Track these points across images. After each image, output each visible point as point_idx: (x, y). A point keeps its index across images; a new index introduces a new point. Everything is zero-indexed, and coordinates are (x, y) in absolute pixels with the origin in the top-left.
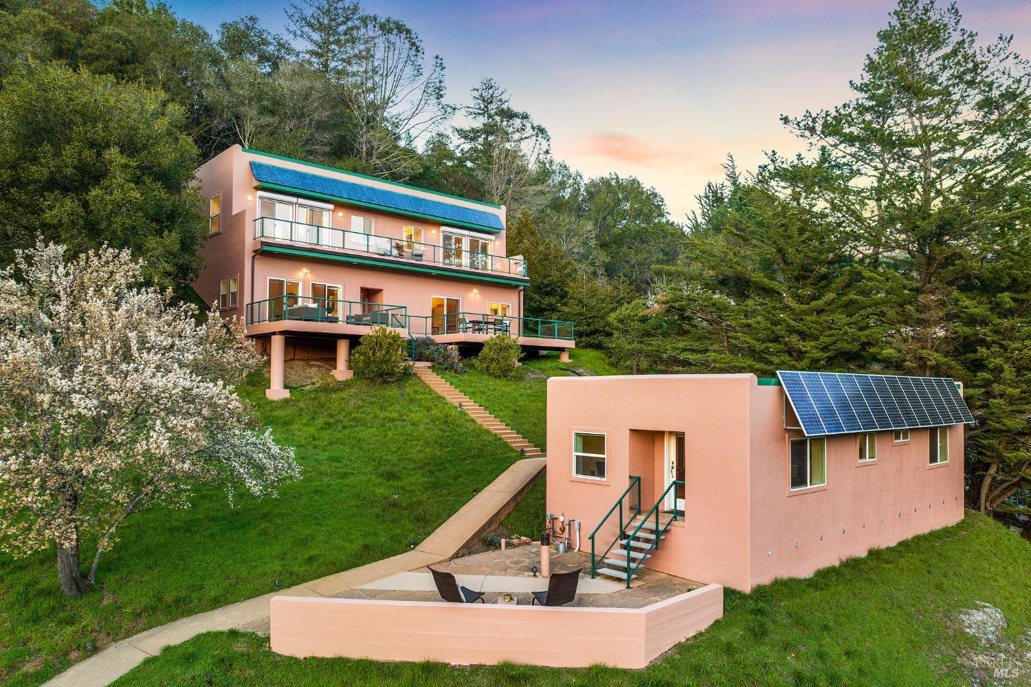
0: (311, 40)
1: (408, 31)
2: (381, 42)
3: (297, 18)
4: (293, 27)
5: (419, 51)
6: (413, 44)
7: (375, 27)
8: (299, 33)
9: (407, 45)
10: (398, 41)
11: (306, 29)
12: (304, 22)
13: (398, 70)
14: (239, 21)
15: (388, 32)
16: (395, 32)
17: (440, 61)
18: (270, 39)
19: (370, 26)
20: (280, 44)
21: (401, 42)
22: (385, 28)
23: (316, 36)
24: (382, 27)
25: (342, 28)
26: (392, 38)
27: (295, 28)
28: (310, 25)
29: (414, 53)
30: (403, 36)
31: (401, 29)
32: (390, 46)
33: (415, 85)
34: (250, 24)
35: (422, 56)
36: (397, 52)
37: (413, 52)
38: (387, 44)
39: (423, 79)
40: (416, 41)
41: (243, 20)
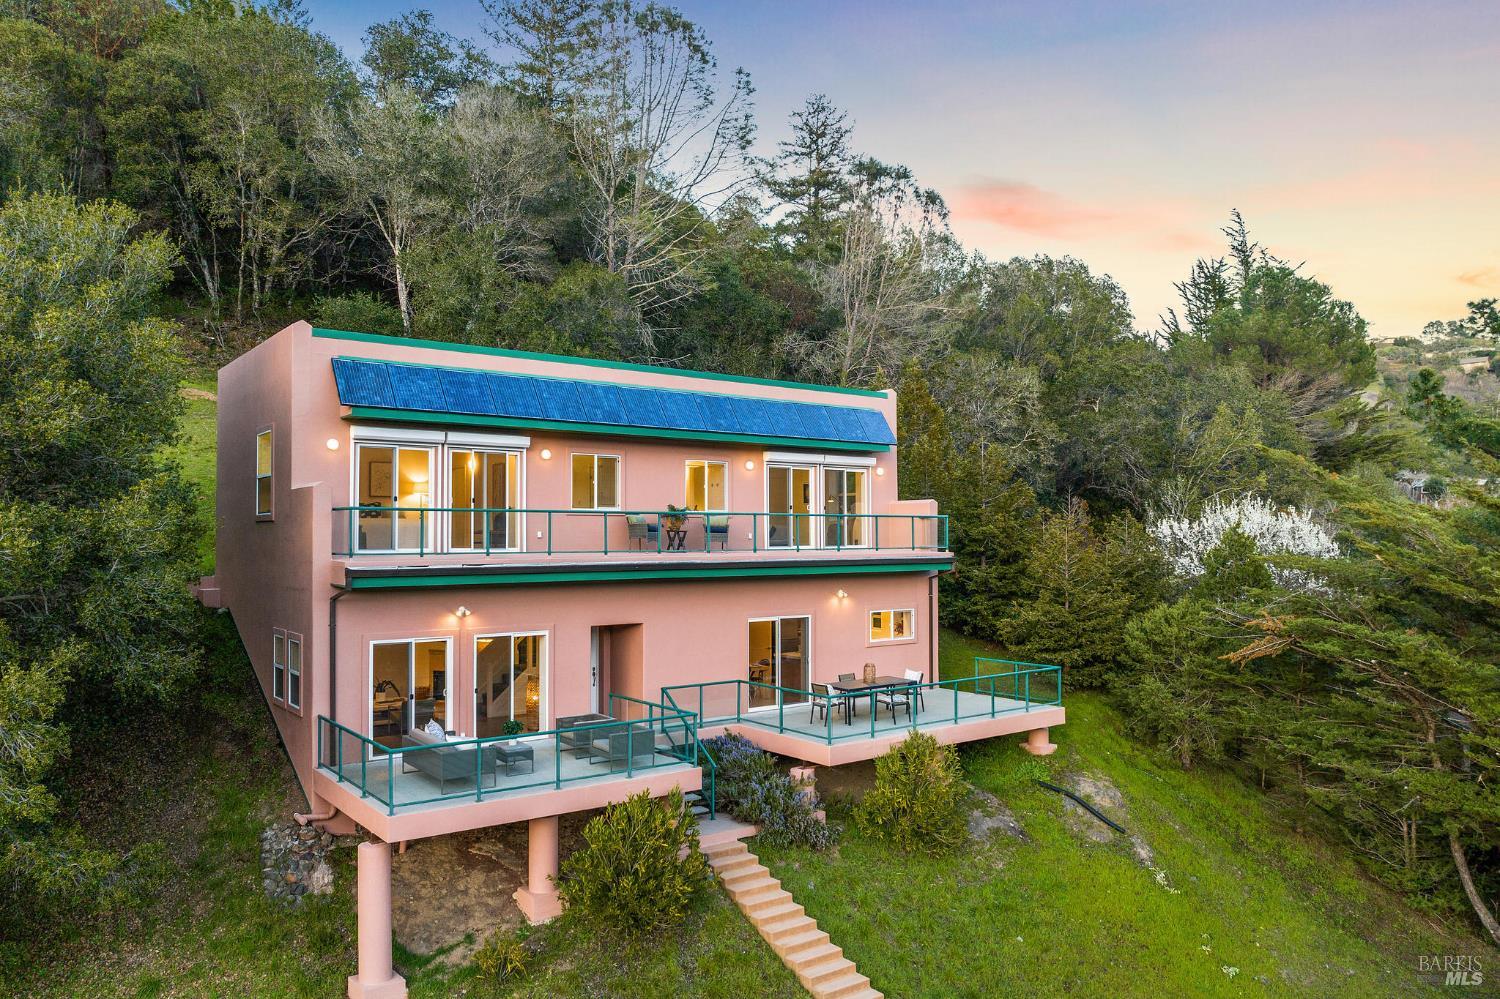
0: (524, 47)
1: (687, 27)
2: (637, 50)
3: (498, 9)
4: (492, 27)
5: (706, 62)
6: (697, 49)
7: (626, 21)
8: (503, 35)
9: (686, 51)
10: (669, 44)
11: (516, 29)
12: (511, 16)
13: (670, 100)
14: (400, 19)
15: (652, 30)
16: (664, 28)
17: (746, 79)
18: (454, 48)
19: (620, 21)
20: (469, 56)
21: (674, 46)
22: (647, 24)
23: (531, 40)
24: (640, 20)
25: (573, 25)
26: (658, 39)
27: (497, 28)
28: (522, 21)
29: (699, 65)
30: (678, 35)
31: (673, 22)
32: (654, 55)
33: (702, 123)
34: (419, 25)
35: (714, 70)
36: (667, 65)
37: (696, 64)
38: (649, 52)
39: (714, 111)
40: (701, 43)
41: (406, 18)
